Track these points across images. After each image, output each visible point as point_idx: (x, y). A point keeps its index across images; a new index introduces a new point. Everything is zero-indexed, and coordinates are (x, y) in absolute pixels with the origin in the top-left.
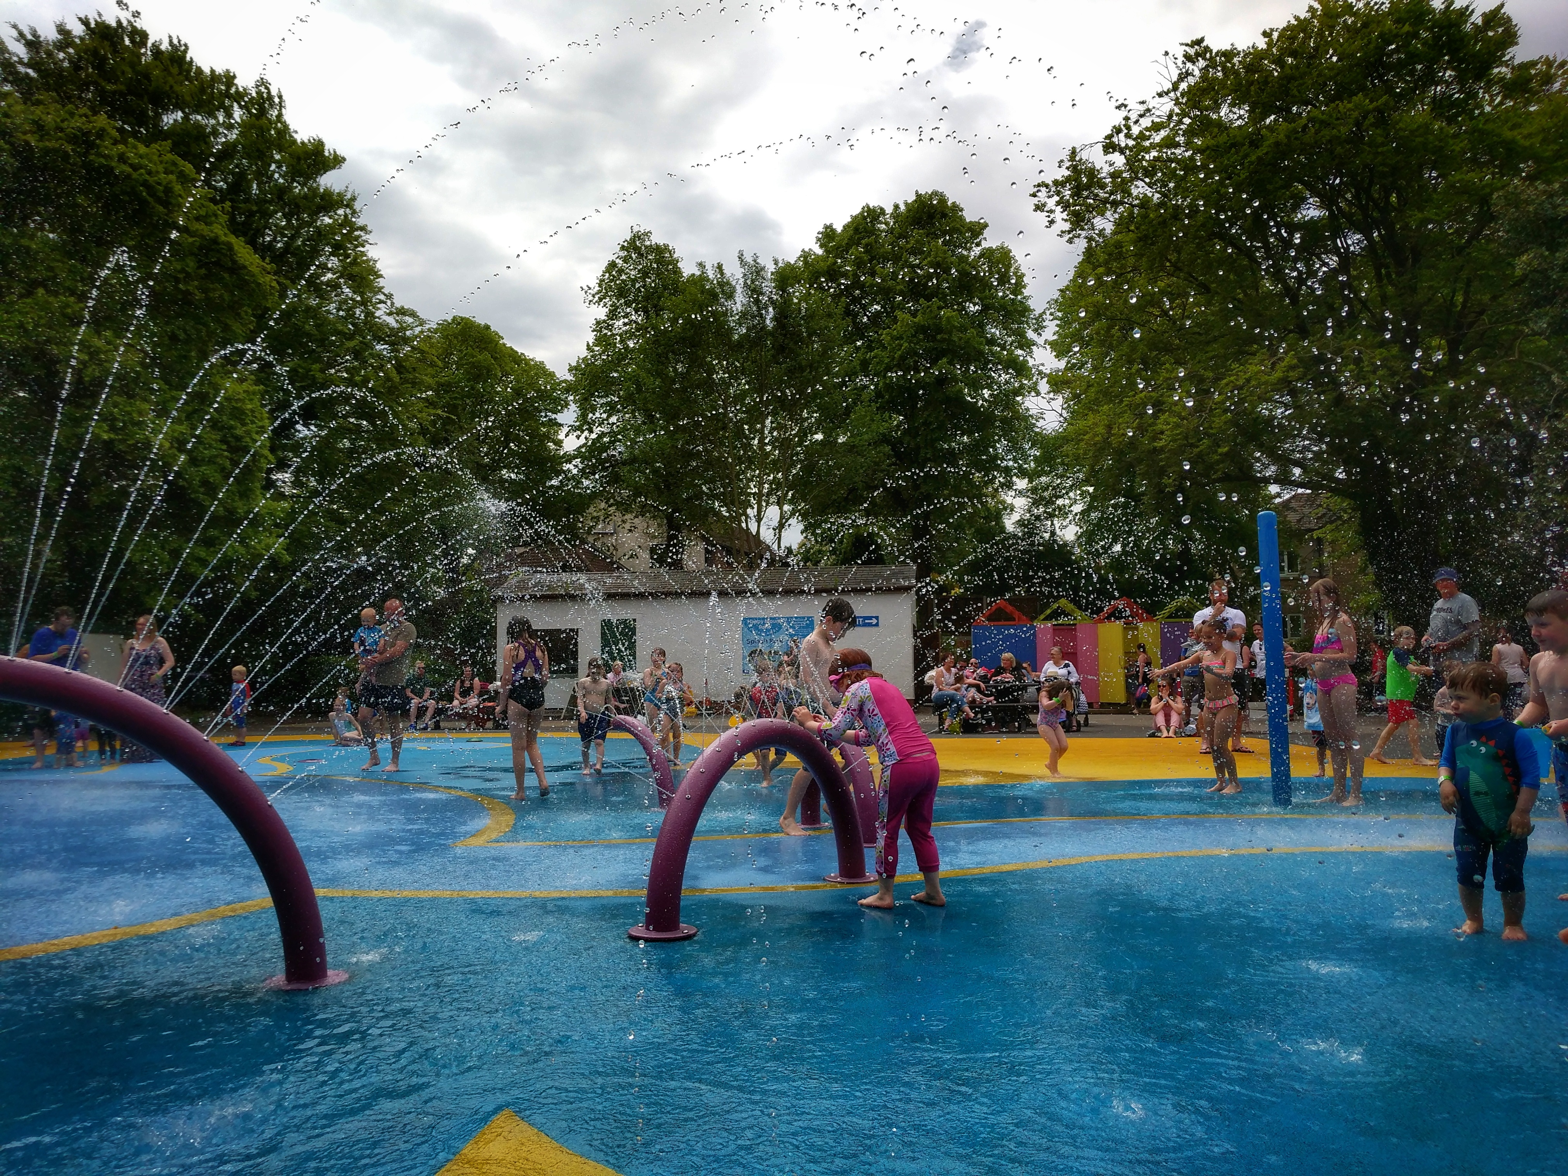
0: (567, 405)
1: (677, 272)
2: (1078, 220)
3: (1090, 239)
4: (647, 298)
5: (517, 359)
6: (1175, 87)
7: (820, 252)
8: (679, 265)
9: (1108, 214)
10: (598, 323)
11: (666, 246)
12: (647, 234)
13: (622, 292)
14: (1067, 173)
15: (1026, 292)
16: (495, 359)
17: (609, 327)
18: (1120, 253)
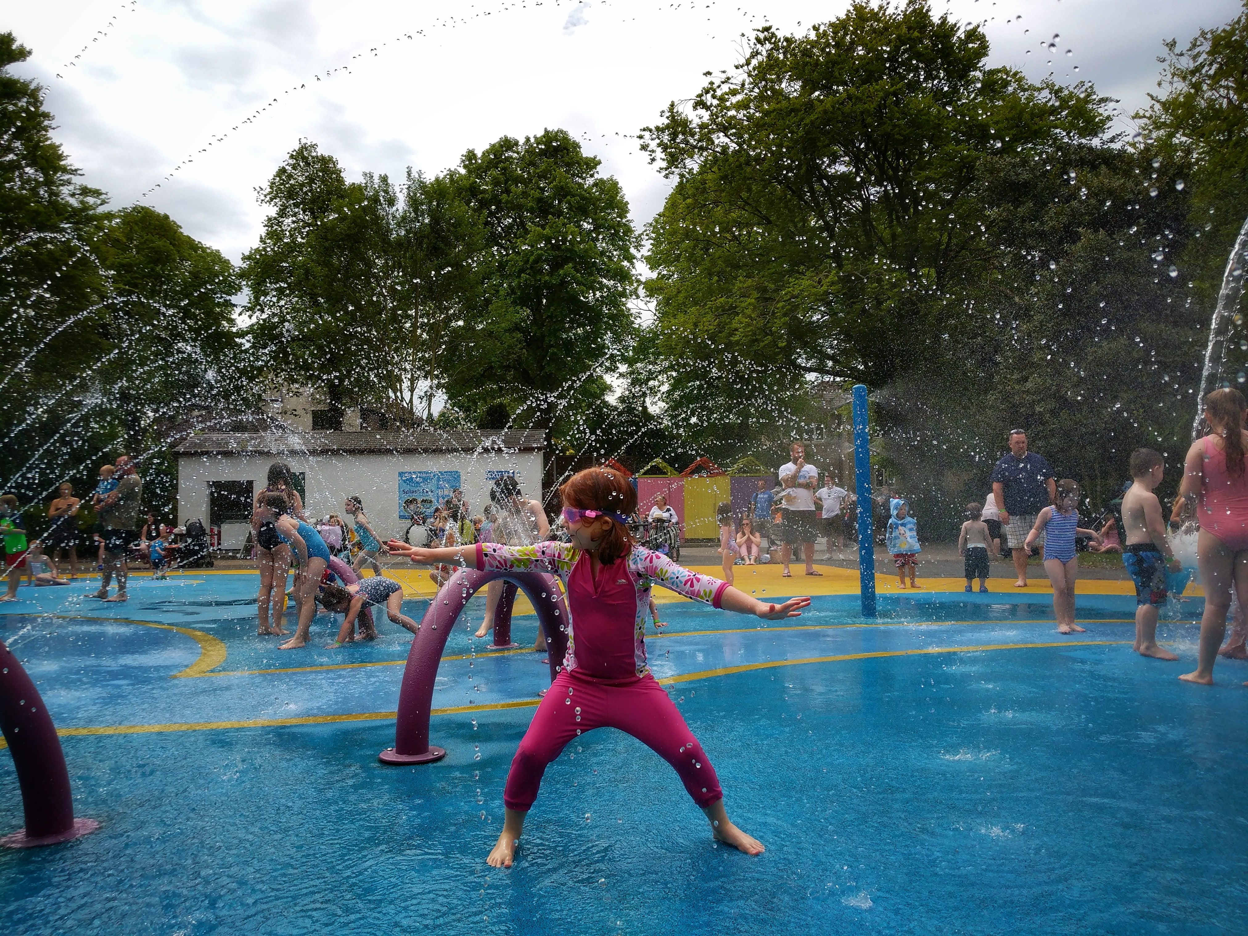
0: (240, 289)
1: (340, 180)
2: (673, 160)
3: (682, 176)
4: (313, 201)
5: (194, 246)
6: (748, 63)
7: (463, 171)
8: (342, 175)
9: (696, 157)
10: (269, 219)
11: (330, 159)
12: (314, 146)
13: (291, 194)
14: (667, 121)
15: (629, 216)
16: (174, 245)
17: (279, 224)
18: (705, 188)
